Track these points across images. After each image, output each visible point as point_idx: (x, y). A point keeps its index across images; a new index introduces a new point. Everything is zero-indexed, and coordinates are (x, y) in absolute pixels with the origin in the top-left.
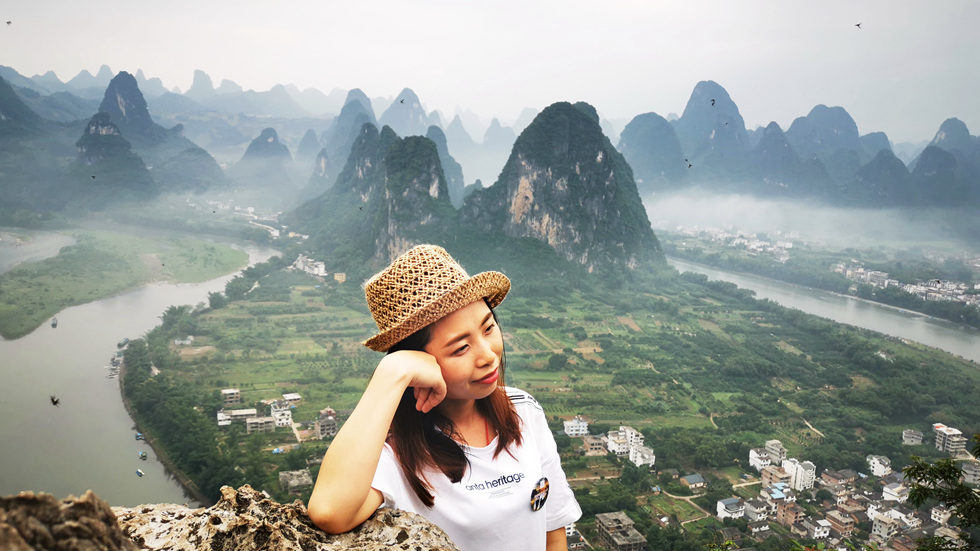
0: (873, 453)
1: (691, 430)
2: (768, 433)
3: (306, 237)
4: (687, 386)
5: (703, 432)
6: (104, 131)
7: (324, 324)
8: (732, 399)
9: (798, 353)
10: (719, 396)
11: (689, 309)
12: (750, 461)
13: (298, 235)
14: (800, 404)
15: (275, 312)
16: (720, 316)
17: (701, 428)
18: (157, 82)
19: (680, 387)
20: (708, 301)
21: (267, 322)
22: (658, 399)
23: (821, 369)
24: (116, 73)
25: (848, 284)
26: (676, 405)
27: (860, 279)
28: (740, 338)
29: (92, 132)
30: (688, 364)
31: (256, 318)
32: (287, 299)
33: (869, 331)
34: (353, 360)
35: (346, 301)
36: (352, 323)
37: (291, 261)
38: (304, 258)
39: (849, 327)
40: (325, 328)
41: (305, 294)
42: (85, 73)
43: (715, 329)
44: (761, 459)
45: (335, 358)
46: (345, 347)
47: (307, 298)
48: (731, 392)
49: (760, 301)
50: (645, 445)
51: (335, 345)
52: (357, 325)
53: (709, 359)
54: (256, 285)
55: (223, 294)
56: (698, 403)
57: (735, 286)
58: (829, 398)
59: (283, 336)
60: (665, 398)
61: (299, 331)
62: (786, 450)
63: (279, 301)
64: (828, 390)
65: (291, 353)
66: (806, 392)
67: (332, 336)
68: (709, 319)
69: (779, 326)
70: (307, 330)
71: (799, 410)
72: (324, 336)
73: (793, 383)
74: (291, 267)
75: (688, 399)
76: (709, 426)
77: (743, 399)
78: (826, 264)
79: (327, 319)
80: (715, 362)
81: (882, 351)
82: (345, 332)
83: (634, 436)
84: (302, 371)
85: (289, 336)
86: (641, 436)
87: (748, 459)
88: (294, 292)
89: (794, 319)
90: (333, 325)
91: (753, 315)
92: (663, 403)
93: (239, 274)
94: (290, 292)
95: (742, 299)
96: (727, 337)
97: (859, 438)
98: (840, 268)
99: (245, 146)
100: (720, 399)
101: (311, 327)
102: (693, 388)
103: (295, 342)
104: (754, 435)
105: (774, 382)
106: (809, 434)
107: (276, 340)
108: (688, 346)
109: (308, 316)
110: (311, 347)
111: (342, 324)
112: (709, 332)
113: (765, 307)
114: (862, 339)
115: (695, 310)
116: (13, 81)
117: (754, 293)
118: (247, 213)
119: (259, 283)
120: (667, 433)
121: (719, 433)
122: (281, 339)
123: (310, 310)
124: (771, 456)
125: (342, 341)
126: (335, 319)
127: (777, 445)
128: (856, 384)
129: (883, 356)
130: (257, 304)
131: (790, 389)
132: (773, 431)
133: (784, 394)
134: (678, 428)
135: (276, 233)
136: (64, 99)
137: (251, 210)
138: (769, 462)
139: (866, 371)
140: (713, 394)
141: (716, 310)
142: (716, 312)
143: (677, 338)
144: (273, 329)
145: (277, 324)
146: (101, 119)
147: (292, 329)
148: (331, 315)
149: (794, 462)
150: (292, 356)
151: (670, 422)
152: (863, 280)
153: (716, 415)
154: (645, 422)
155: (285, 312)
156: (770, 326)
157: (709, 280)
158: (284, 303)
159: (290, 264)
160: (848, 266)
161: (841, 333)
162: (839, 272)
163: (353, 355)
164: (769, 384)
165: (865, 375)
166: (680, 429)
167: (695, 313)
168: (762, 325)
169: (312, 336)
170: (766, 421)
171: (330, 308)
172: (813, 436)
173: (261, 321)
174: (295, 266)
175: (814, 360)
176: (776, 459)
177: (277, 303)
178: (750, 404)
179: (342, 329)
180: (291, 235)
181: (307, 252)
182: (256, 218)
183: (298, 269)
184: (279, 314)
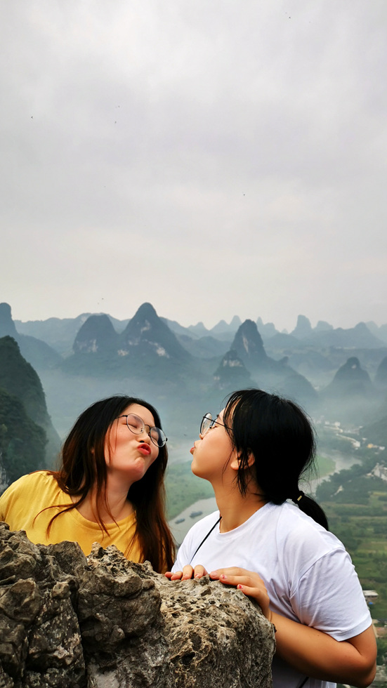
3: (382, 448)
6: (232, 364)
13: (376, 446)
15: (356, 514)
18: (271, 326)
21: (349, 522)
24: (243, 321)
29: (224, 365)
31: (340, 517)
32: (367, 503)
37: (370, 469)
38: (381, 467)
41: (381, 499)
42: (222, 323)
47: (383, 503)
54: (341, 489)
55: (314, 495)
59: (363, 535)
61: (375, 533)
63: (359, 504)
65: (370, 552)
74: (370, 474)
84: (379, 570)
85: (368, 536)
88: (372, 496)
94: (368, 496)
99: (334, 372)
103: (373, 542)
107: (357, 539)
118: (334, 426)
119: (343, 487)
122: (361, 539)
123: (386, 514)
130: (341, 505)
135: (357, 444)
136: (208, 341)
137: (337, 424)
144: (354, 529)
145: (358, 525)
146: (232, 355)
147: (370, 530)
150: (371, 555)
155: (364, 514)
158: (361, 506)
159: (369, 472)
173: (344, 520)
174: (373, 473)
177: (358, 506)
180: (370, 446)
181: (383, 461)
182: (342, 431)
183: (376, 476)
184: (359, 515)
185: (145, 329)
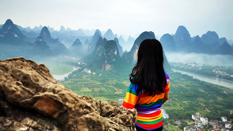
0: (223, 116)
1: (177, 110)
2: (196, 111)
3: (86, 64)
4: (177, 99)
5: (180, 111)
6: (41, 40)
7: (90, 84)
8: (187, 103)
9: (204, 91)
10: (184, 102)
11: (177, 81)
12: (192, 118)
13: (84, 64)
14: (204, 104)
15: (79, 82)
16: (185, 83)
17: (180, 110)
18: (52, 28)
19: (175, 100)
20: (182, 79)
21: (77, 84)
22: (169, 102)
23: (210, 95)
24: (43, 27)
25: (217, 75)
26: (174, 104)
27: (219, 73)
28: (189, 88)
29: (38, 40)
30: (177, 94)
31: (75, 83)
32: (82, 79)
33: (222, 86)
34: (97, 93)
35: (95, 79)
36: (97, 84)
38: (86, 69)
39: (216, 85)
40: (91, 85)
41: (86, 77)
42: (36, 27)
43: (183, 86)
44: (195, 117)
45: (93, 92)
46: (95, 90)
47: (87, 78)
48: (187, 101)
49: (195, 79)
50: (166, 114)
51: (93, 89)
52: (98, 85)
53: (182, 93)
54: (75, 75)
55: (68, 77)
56: (179, 103)
57: (188, 75)
58: (211, 102)
60: (171, 102)
61: (84, 86)
62: (201, 115)
64: (211, 101)
65: (83, 91)
66: (206, 101)
67: (92, 87)
68: (182, 83)
69: (199, 85)
70: (87, 86)
71: (204, 105)
72: (90, 87)
73: (203, 99)
75: (177, 103)
76: (182, 109)
77: (190, 103)
78: (211, 70)
79: (91, 83)
80: (183, 94)
81: (225, 91)
82: (95, 86)
83: (163, 111)
86: (165, 111)
87: (191, 117)
89: (203, 83)
90: (93, 85)
91: (193, 82)
92: (171, 103)
93: (71, 73)
94: (82, 77)
95: (190, 78)
96: (186, 87)
97: (219, 112)
98: (214, 71)
99: (72, 43)
100: (185, 103)
101: (88, 85)
102: (178, 100)
103: (84, 89)
104: (193, 111)
105: (198, 99)
106: (206, 111)
107: (79, 88)
108: (177, 90)
109: (87, 82)
110: (87, 90)
111: (95, 84)
112: (182, 86)
113: (196, 80)
114: (220, 88)
115: (178, 81)
116: (21, 29)
117: (193, 77)
118: (73, 58)
120: (171, 111)
121: (184, 111)
122: (81, 88)
123: (87, 81)
124: (197, 116)
125: (95, 88)
126: (93, 83)
127: (199, 114)
128: (218, 99)
129: (225, 92)
130: (75, 80)
131: (202, 100)
132: (198, 111)
133: (200, 102)
134: (174, 109)
135: (79, 63)
136: (32, 33)
137: (74, 58)
138: (197, 118)
139: (221, 96)
140: (183, 101)
141: (184, 81)
142: (183, 82)
143: (174, 88)
144: (79, 85)
145: (80, 84)
146: (40, 37)
147: (83, 85)
148: (92, 82)
149: (203, 118)
150: (83, 92)
151: (172, 108)
152: (220, 74)
153: (183, 106)
154: (166, 108)
155: (81, 82)
156: (197, 85)
157: (182, 74)
158: (81, 80)
160: (216, 70)
161: (214, 87)
162: (214, 72)
163: (97, 92)
164: (197, 99)
165: (221, 97)
166: (175, 110)
167: (178, 82)
168: (195, 85)
169: (88, 87)
170: (196, 108)
171: (92, 80)
172: (208, 112)
173: (76, 84)
174: (84, 71)
175: (208, 93)
176: (198, 117)
177: (80, 80)
178: (192, 104)
179: (95, 85)
180: (83, 64)
181: (86, 67)
182: (75, 60)
183: (84, 72)
184: (80, 82)
185: (9, 28)
